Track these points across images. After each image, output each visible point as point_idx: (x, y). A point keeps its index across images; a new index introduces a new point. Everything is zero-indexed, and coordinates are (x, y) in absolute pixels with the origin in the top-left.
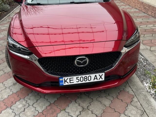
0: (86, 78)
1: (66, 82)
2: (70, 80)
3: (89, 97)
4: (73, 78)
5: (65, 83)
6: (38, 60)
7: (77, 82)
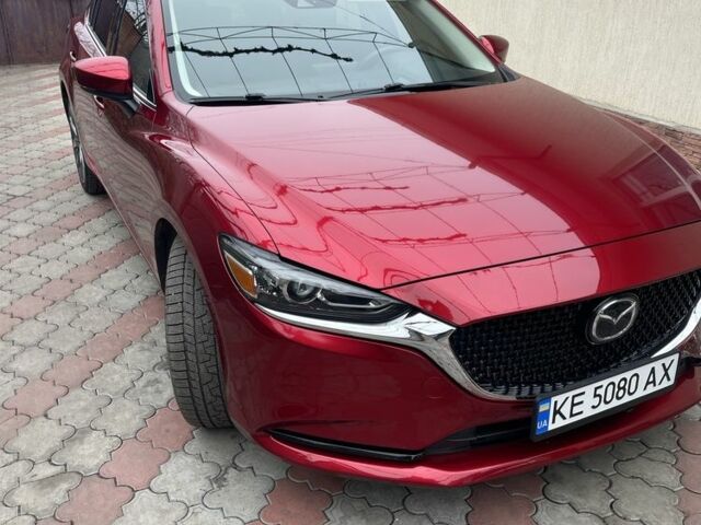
0: (622, 384)
1: (558, 416)
2: (573, 405)
3: (584, 471)
4: (583, 393)
5: (554, 422)
6: (451, 339)
7: (593, 407)
